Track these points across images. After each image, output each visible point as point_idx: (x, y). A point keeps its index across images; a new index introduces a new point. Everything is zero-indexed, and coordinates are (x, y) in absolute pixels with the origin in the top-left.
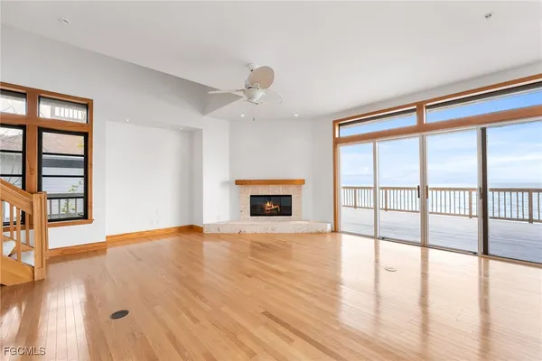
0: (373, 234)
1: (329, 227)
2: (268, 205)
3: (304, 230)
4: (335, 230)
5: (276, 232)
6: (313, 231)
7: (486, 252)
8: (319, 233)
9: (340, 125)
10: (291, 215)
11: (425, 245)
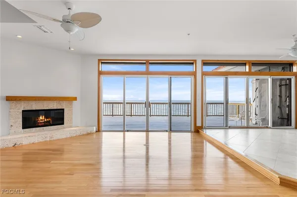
0: (122, 129)
1: (95, 129)
2: (41, 118)
3: (78, 133)
4: (98, 131)
5: (55, 138)
6: (84, 133)
7: (171, 130)
8: (88, 134)
9: (102, 63)
10: (63, 124)
11: (147, 131)
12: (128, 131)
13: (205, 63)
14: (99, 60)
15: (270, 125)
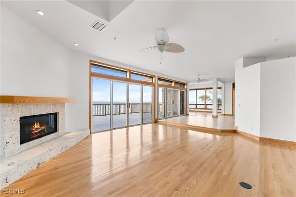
4: (90, 133)
7: (142, 124)
9: (92, 64)
10: (56, 131)
11: (128, 127)
12: (114, 129)
13: (160, 79)
14: (91, 61)
15: (179, 114)
